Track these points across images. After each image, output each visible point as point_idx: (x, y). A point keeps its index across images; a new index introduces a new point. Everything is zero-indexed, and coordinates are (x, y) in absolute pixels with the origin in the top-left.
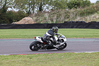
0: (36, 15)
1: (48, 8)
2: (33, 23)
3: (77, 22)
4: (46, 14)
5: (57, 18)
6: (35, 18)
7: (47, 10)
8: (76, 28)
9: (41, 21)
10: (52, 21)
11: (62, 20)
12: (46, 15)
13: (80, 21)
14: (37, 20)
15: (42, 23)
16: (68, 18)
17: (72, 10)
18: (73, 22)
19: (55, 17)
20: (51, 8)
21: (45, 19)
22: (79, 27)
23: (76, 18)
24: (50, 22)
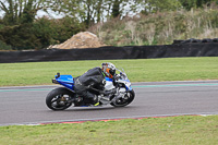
0: (105, 27)
1: (133, 9)
2: (98, 45)
3: (205, 41)
4: (129, 23)
5: (156, 34)
6: (102, 34)
7: (131, 13)
8: (203, 55)
9: (118, 39)
10: (145, 39)
11: (168, 37)
12: (130, 27)
13: (212, 38)
14: (107, 39)
15: (119, 44)
16: (182, 31)
17: (192, 12)
18: (195, 41)
19: (152, 30)
20: (140, 8)
21: (128, 36)
22: (211, 52)
23: (203, 32)
24: (140, 44)
